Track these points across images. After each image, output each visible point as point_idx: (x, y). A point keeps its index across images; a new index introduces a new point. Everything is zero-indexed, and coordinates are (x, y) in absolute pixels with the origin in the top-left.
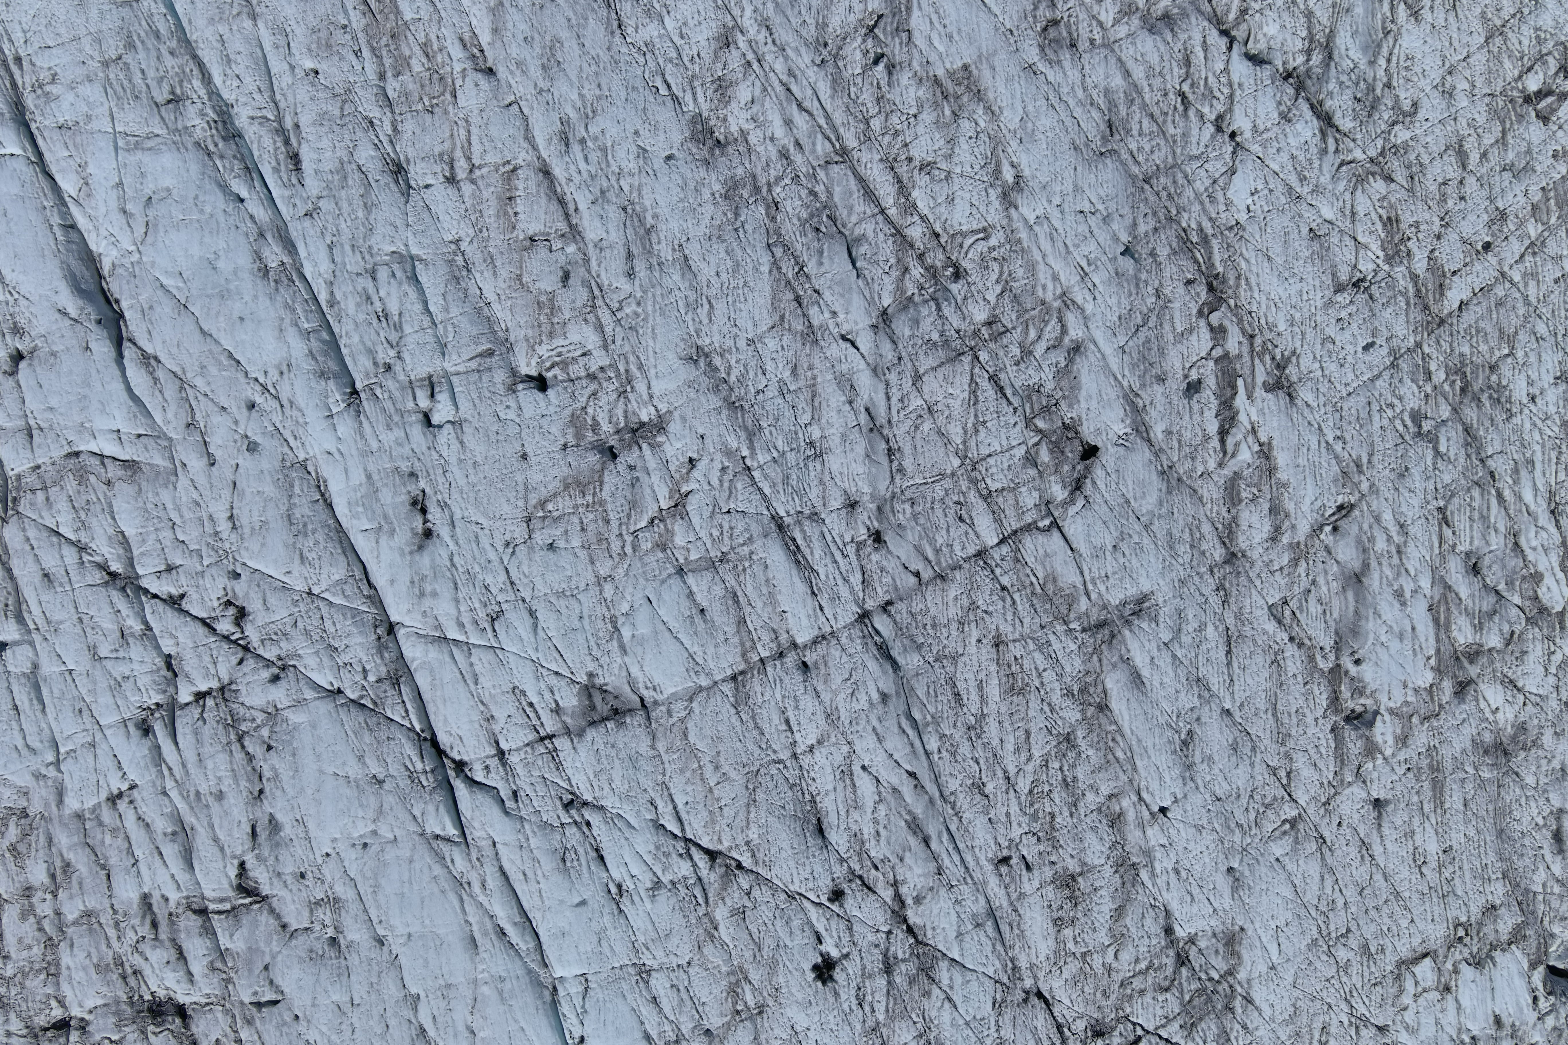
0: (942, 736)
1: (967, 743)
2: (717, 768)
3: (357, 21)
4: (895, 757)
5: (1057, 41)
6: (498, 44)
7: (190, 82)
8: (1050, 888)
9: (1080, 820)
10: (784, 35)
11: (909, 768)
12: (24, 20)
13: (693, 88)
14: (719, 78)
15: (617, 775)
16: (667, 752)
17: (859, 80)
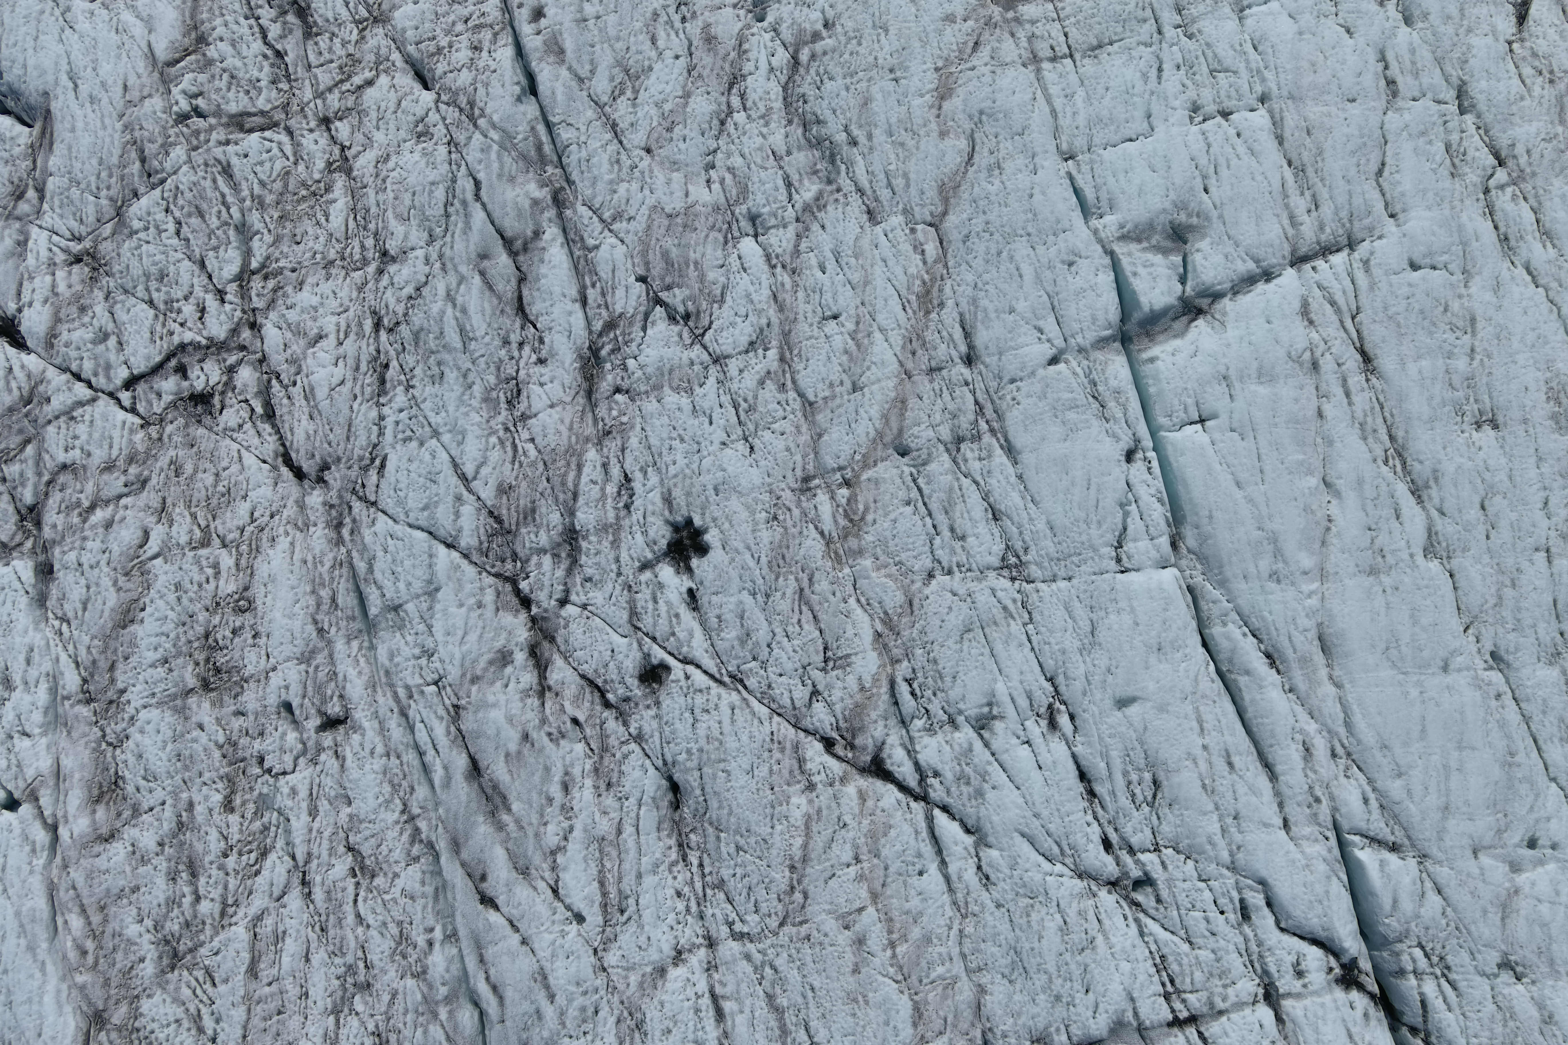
0: (421, 975)
1: (373, 957)
2: (860, 941)
4: (516, 938)
8: (249, 670)
9: (175, 794)
11: (493, 916)
15: (1052, 941)
16: (955, 979)
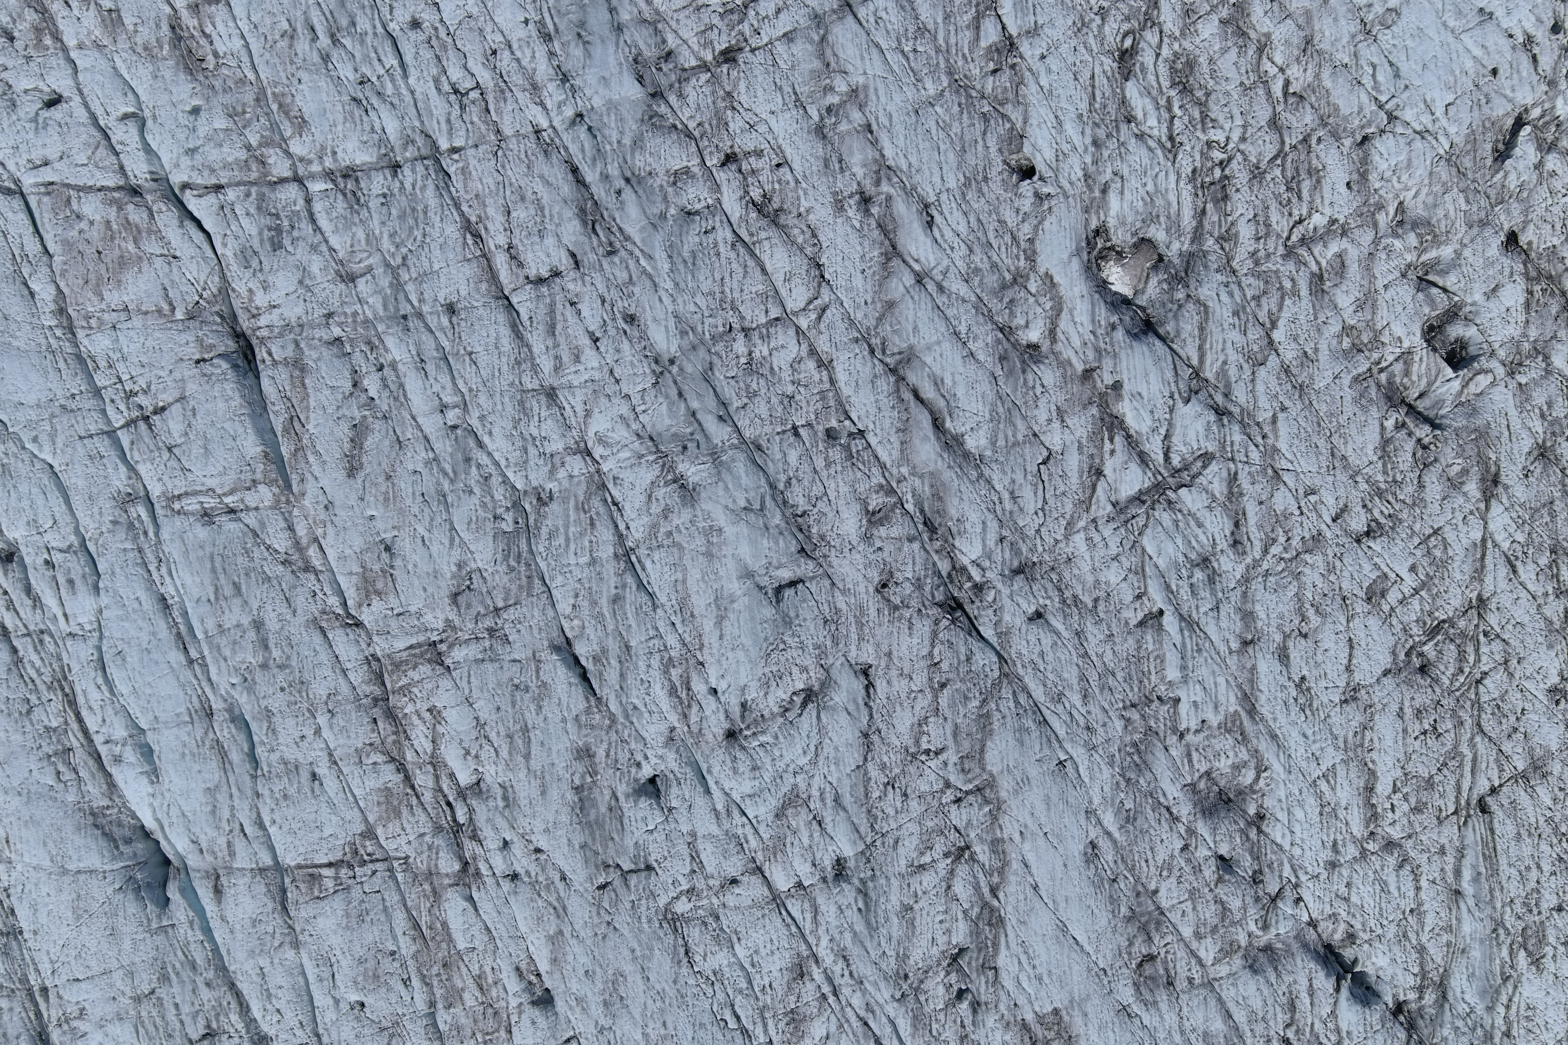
3: (407, 947)
5: (1153, 978)
6: (557, 975)
7: (227, 1015)
10: (863, 968)
12: (52, 950)
13: (763, 1018)
14: (792, 1011)
17: (942, 1016)
